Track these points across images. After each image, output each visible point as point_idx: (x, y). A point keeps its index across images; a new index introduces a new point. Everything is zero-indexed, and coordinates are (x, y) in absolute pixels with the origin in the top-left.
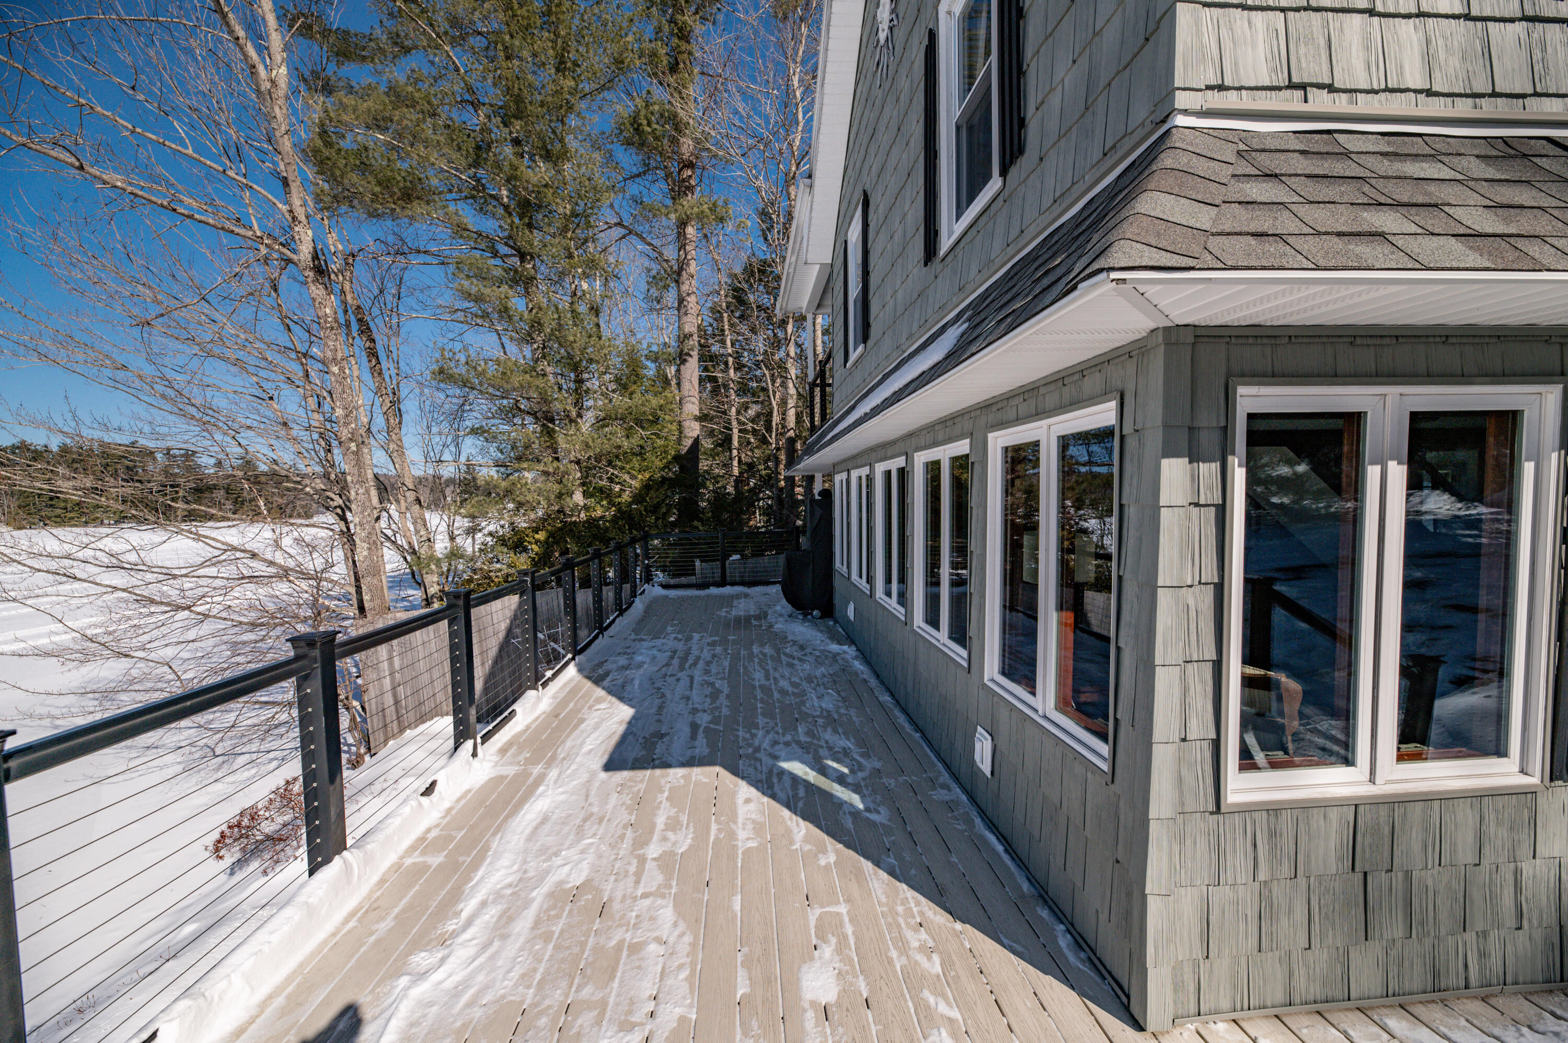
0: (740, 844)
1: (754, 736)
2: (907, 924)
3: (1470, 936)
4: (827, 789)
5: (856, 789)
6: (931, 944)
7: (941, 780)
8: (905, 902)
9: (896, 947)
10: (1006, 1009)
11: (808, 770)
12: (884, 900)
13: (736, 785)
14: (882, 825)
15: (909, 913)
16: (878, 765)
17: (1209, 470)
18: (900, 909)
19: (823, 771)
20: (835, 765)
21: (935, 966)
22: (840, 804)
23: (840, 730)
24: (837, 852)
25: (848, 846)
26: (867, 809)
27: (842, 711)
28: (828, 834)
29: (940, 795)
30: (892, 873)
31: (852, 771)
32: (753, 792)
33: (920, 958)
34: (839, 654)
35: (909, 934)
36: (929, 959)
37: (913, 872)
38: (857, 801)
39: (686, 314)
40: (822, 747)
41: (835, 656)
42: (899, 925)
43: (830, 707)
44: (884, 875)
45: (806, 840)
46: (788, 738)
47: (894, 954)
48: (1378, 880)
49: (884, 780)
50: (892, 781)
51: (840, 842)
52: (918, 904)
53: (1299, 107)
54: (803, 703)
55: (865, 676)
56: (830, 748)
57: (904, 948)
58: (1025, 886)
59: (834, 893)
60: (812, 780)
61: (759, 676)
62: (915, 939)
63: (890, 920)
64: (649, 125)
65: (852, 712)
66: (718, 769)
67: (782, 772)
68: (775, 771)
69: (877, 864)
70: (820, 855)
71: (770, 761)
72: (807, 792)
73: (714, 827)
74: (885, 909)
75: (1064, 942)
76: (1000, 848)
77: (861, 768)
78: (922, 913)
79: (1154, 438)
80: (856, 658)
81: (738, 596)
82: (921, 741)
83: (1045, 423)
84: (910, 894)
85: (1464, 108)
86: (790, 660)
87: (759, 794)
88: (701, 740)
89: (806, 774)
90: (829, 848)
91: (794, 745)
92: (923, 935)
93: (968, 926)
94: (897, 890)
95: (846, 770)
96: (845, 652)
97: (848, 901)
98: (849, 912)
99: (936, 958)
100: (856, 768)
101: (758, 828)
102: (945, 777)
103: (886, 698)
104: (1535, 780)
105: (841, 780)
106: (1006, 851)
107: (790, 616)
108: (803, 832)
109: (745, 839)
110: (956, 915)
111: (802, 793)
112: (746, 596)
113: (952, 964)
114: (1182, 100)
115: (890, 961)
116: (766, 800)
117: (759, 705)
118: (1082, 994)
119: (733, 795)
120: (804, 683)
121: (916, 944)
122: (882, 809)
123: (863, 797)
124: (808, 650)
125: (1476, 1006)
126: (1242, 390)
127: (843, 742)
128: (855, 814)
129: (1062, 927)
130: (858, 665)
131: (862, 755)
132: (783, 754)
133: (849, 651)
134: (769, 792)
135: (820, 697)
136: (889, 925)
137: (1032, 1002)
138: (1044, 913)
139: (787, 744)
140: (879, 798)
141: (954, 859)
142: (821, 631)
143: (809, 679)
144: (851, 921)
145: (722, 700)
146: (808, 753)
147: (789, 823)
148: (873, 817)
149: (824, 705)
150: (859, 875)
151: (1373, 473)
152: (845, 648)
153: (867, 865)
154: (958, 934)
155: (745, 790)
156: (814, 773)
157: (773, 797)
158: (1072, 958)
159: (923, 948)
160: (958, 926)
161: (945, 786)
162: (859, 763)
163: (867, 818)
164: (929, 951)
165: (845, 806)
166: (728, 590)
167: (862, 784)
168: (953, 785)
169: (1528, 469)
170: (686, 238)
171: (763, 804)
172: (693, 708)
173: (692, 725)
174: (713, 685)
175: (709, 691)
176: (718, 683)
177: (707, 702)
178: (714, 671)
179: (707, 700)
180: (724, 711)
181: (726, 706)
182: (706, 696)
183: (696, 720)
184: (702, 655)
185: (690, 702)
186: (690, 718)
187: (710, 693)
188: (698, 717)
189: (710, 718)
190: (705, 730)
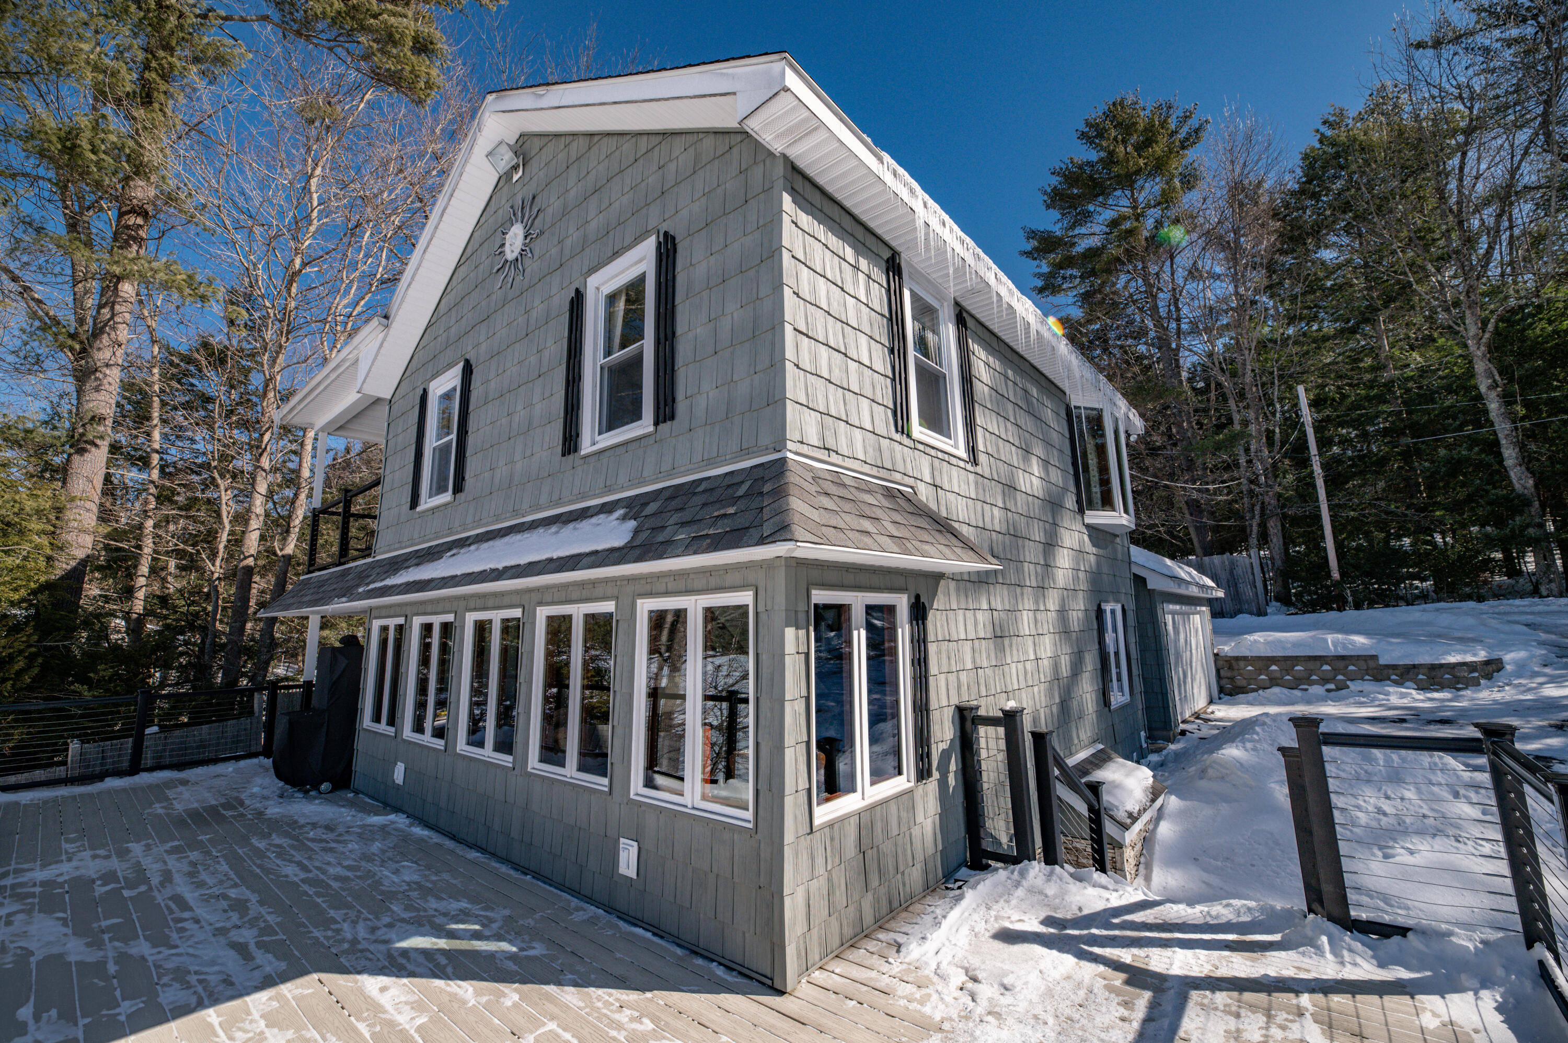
0: (407, 1027)
1: (338, 931)
2: (611, 1011)
3: (899, 876)
4: (467, 948)
5: (499, 938)
6: (636, 1014)
7: (573, 905)
8: (599, 999)
9: (612, 1029)
10: (707, 1024)
11: (434, 940)
12: (582, 1005)
13: (356, 982)
14: (544, 956)
15: (607, 1004)
16: (507, 912)
17: (802, 633)
18: (600, 1004)
19: (452, 935)
20: (462, 926)
21: (648, 1025)
22: (492, 956)
23: (444, 896)
24: (516, 990)
25: (524, 982)
26: (521, 949)
27: (434, 878)
28: (496, 981)
29: (578, 917)
30: (576, 985)
31: (483, 925)
32: (383, 980)
33: (635, 1026)
34: (386, 826)
35: (617, 1016)
36: (641, 1023)
37: (593, 976)
38: (505, 946)
39: (97, 389)
40: (434, 916)
41: (383, 828)
42: (605, 1015)
43: (415, 877)
44: (571, 989)
45: (478, 993)
46: (387, 920)
47: (614, 1033)
48: (869, 853)
49: (521, 922)
50: (530, 920)
51: (514, 982)
52: (610, 995)
53: (826, 458)
54: (379, 883)
55: (436, 840)
56: (445, 915)
57: (619, 1026)
58: (679, 951)
59: (536, 1019)
60: (446, 947)
61: (290, 870)
62: (623, 1017)
63: (596, 1015)
64: (93, 151)
65: (446, 876)
66: (315, 976)
67: (405, 952)
68: (396, 954)
69: (559, 983)
70: (502, 1000)
71: (382, 947)
72: (448, 958)
73: (362, 1027)
74: (587, 1010)
75: (720, 972)
76: (649, 935)
77: (491, 920)
78: (617, 1000)
79: (780, 616)
80: (411, 825)
81: (170, 784)
82: (535, 881)
83: (693, 598)
84: (600, 992)
85: (874, 471)
86: (324, 845)
87: (394, 979)
88: (260, 957)
89: (436, 944)
90: (506, 991)
91: (399, 924)
92: (627, 1012)
93: (656, 992)
94: (588, 993)
95: (477, 927)
96: (392, 822)
97: (552, 1018)
98: (558, 1026)
99: (645, 1020)
100: (485, 922)
101: (418, 1007)
102: (575, 902)
103: (473, 855)
104: (912, 784)
105: (477, 936)
106: (655, 934)
107: (281, 796)
108: (471, 990)
109: (407, 1020)
110: (643, 989)
111: (443, 961)
112: (184, 782)
113: (659, 1018)
114: (790, 445)
115: (614, 1039)
116: (405, 981)
117: (319, 900)
118: (744, 993)
119: (361, 992)
120: (363, 863)
121: (627, 1019)
122: (535, 944)
123: (510, 942)
124: (341, 829)
125: (904, 914)
126: (814, 592)
127: (455, 906)
128: (512, 957)
129: (715, 964)
130: (419, 831)
131: (485, 909)
132: (394, 936)
133: (400, 820)
134: (403, 973)
135: (396, 872)
136: (598, 1019)
137: (719, 1013)
138: (700, 961)
139: (390, 926)
140: (527, 938)
141: (618, 955)
142: (343, 806)
143: (368, 858)
144: (565, 1030)
145: (255, 909)
146: (423, 926)
147: (449, 989)
148: (531, 953)
149: (407, 878)
150: (550, 998)
151: (855, 633)
152: (392, 817)
153: (551, 989)
154: (651, 1000)
155: (371, 984)
156: (444, 940)
157: (412, 974)
158: (730, 978)
159: (632, 1019)
160: (649, 995)
161: (578, 909)
162: (486, 917)
163: (527, 957)
164: (638, 1020)
165: (498, 955)
166: (144, 778)
167: (502, 932)
168: (586, 906)
169: (900, 631)
170: (117, 296)
171: (404, 985)
172: (217, 929)
173: (234, 946)
174: (225, 897)
175: (224, 904)
176: (233, 893)
177: (235, 917)
178: (210, 881)
179: (231, 914)
180: (271, 919)
181: (269, 913)
182: (225, 911)
183: (234, 939)
184: (170, 867)
185: (203, 923)
186: (222, 940)
187: (229, 906)
188: (235, 936)
189: (255, 932)
190: (259, 945)
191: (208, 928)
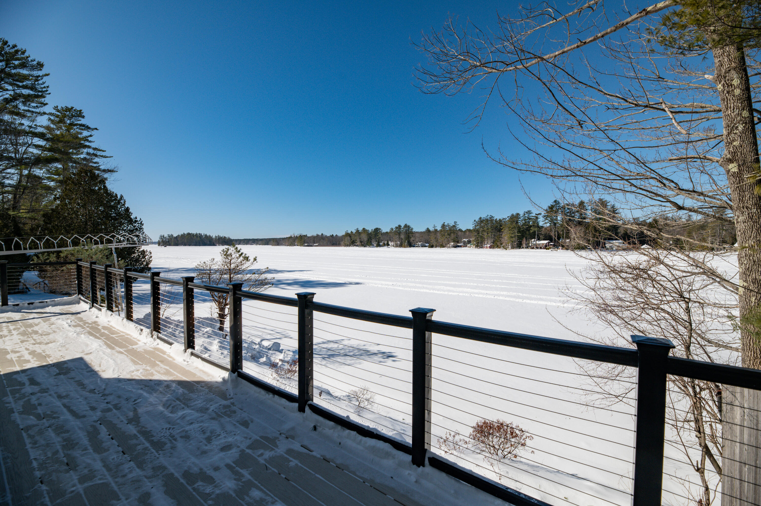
172: (47, 392)
173: (37, 384)
174: (39, 417)
175: (40, 410)
176: (32, 420)
177: (34, 400)
178: (51, 433)
179: (36, 403)
180: (10, 399)
181: (10, 403)
182: (40, 404)
183: (36, 387)
184: (96, 456)
185: (55, 395)
186: (44, 386)
187: (36, 409)
188: (36, 388)
189: (23, 391)
190: (24, 384)
191: (52, 393)
